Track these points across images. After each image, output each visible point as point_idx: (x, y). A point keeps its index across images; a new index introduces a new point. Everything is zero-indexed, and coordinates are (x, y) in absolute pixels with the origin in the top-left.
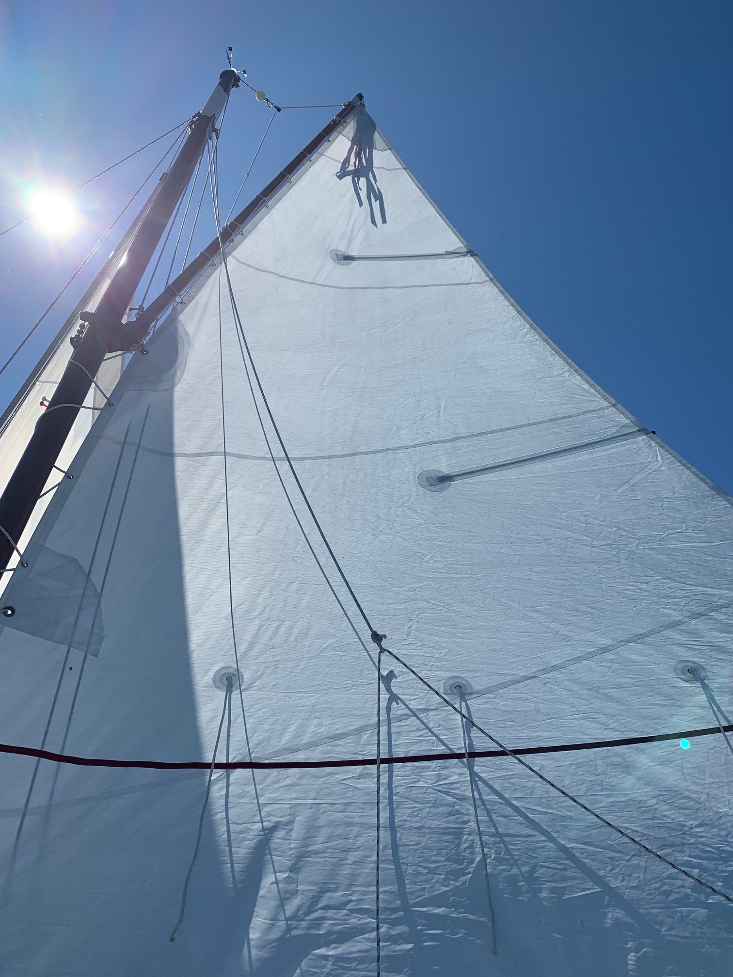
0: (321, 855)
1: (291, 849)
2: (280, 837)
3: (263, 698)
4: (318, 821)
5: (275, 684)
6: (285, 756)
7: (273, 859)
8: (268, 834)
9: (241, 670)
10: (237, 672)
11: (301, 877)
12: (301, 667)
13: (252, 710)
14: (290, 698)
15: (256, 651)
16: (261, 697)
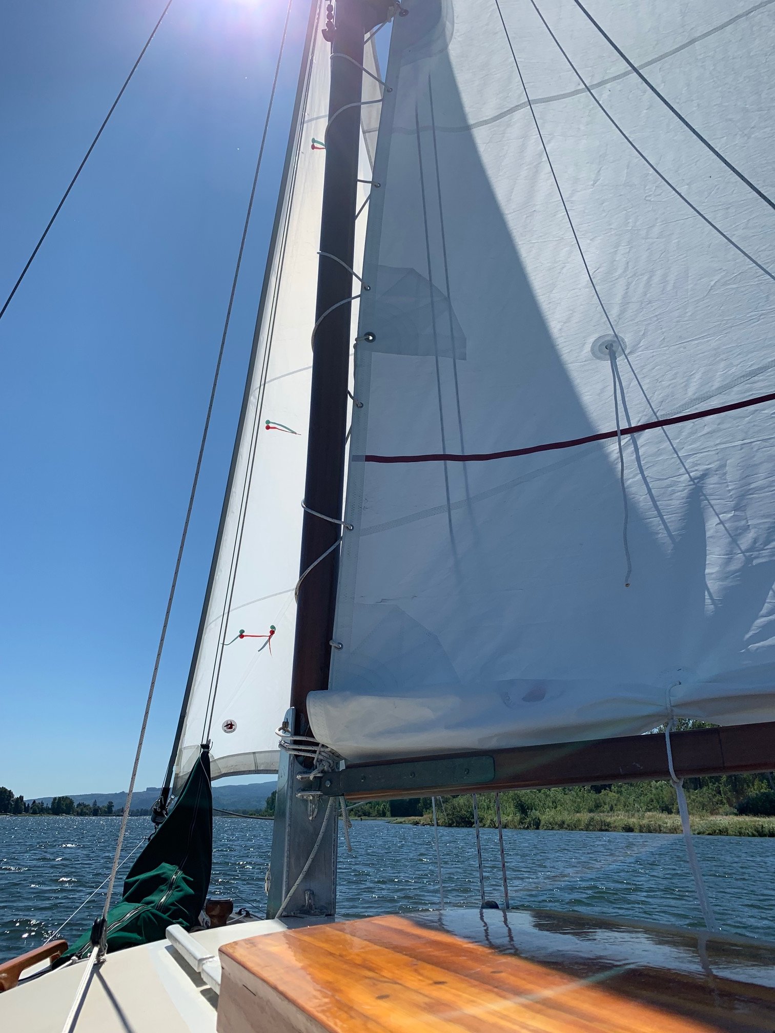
0: (766, 490)
1: (730, 491)
2: (714, 483)
3: (653, 356)
4: (755, 459)
5: (664, 339)
6: (697, 406)
7: (712, 503)
8: (698, 482)
9: (620, 335)
10: (616, 338)
11: (749, 513)
12: (689, 314)
13: (644, 371)
14: (685, 348)
15: (631, 311)
16: (652, 355)
